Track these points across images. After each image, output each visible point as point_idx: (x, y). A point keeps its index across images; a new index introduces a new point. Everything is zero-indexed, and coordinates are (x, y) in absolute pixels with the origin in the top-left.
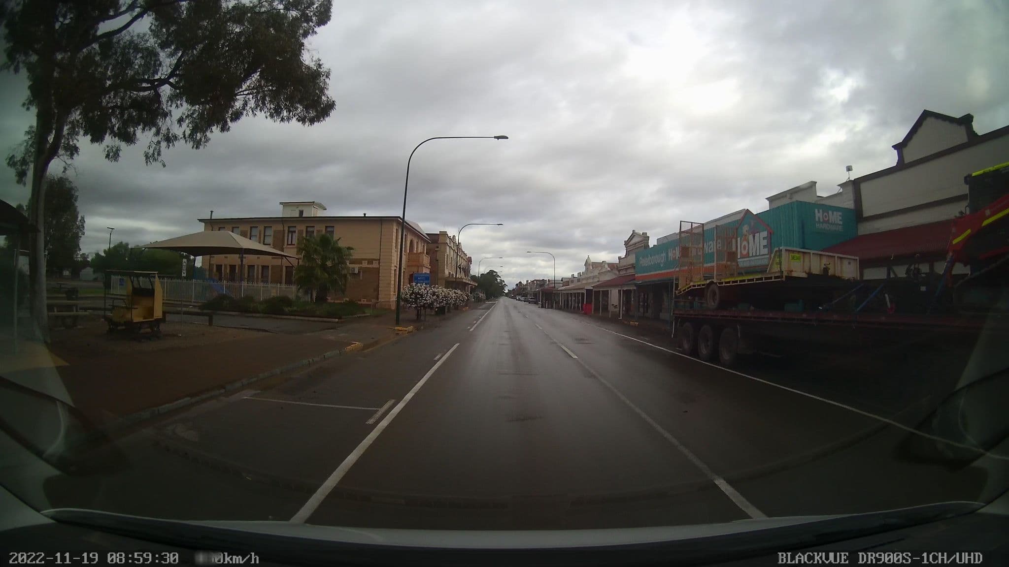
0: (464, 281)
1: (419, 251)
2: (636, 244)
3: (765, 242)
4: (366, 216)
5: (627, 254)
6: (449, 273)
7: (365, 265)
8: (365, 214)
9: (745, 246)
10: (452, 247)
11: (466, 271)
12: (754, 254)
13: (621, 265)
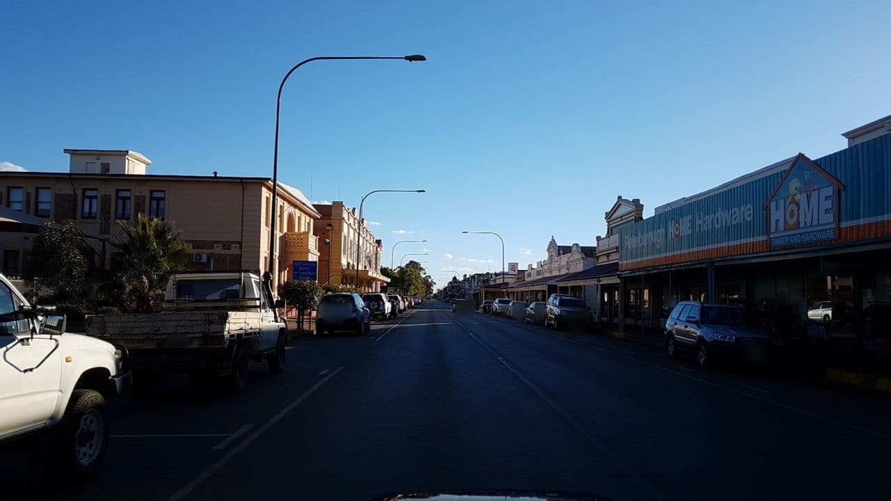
0: (370, 274)
1: (303, 230)
2: (622, 217)
3: (828, 204)
4: (218, 175)
5: (610, 232)
6: (348, 264)
7: (218, 250)
8: (215, 173)
9: (792, 211)
10: (352, 224)
11: (373, 259)
12: (809, 224)
13: (601, 249)
